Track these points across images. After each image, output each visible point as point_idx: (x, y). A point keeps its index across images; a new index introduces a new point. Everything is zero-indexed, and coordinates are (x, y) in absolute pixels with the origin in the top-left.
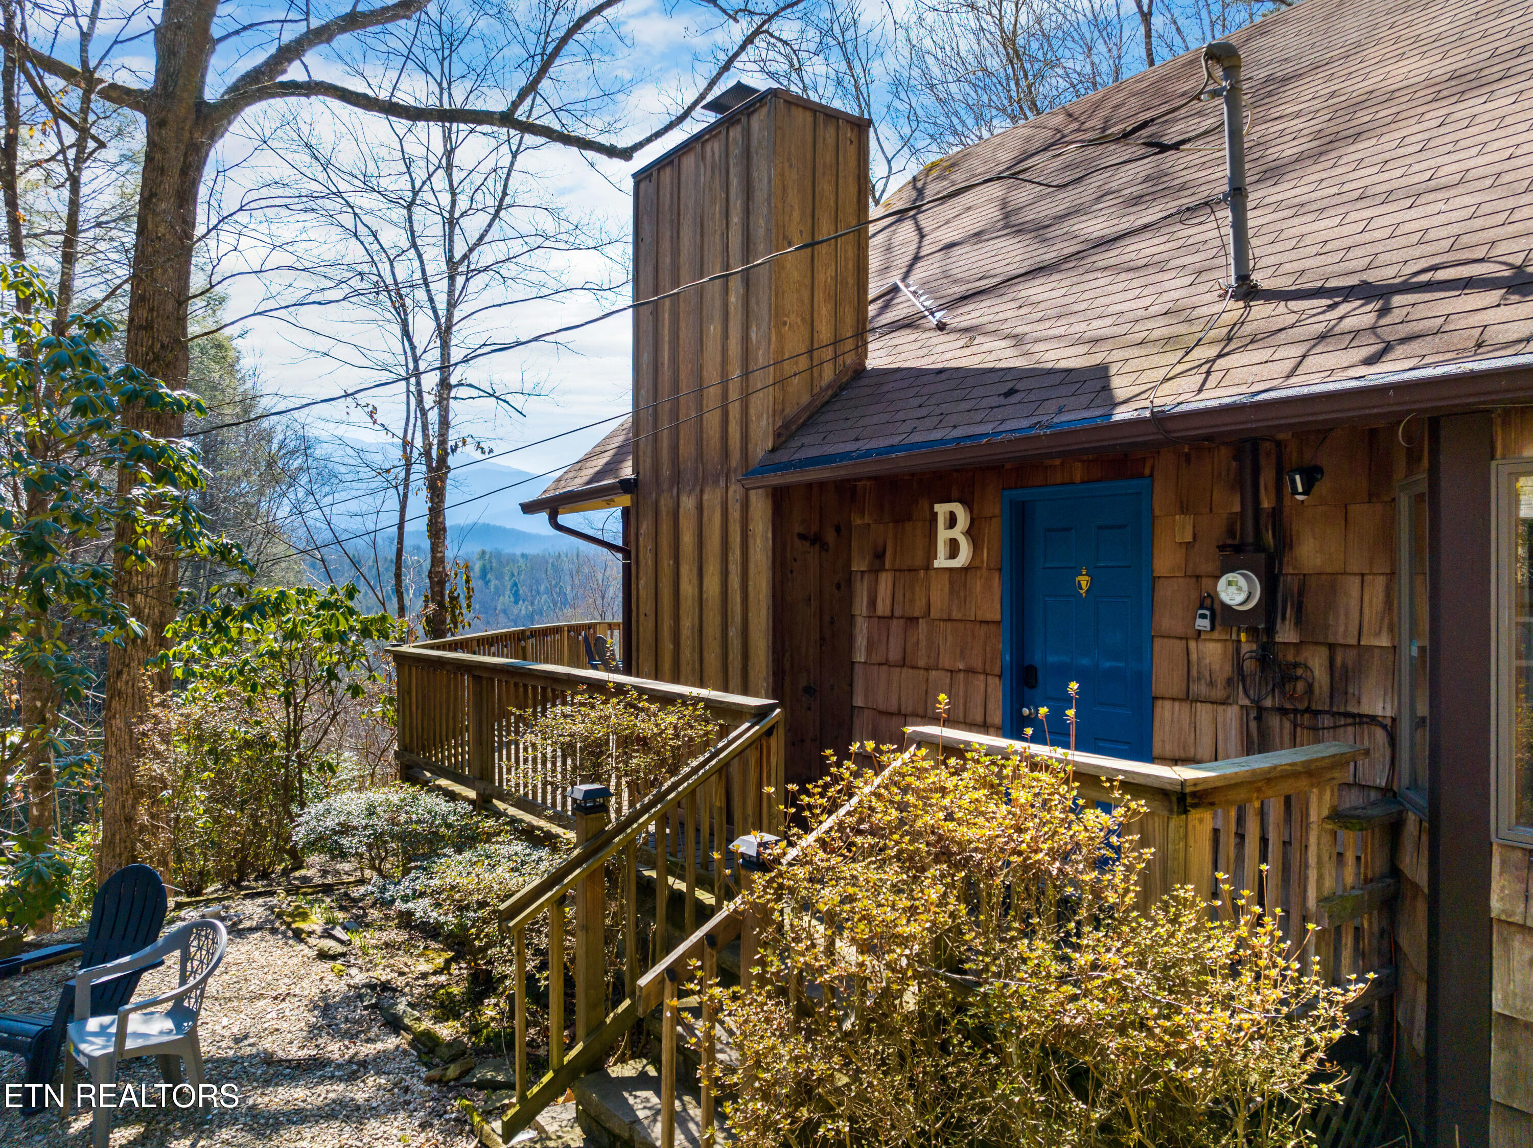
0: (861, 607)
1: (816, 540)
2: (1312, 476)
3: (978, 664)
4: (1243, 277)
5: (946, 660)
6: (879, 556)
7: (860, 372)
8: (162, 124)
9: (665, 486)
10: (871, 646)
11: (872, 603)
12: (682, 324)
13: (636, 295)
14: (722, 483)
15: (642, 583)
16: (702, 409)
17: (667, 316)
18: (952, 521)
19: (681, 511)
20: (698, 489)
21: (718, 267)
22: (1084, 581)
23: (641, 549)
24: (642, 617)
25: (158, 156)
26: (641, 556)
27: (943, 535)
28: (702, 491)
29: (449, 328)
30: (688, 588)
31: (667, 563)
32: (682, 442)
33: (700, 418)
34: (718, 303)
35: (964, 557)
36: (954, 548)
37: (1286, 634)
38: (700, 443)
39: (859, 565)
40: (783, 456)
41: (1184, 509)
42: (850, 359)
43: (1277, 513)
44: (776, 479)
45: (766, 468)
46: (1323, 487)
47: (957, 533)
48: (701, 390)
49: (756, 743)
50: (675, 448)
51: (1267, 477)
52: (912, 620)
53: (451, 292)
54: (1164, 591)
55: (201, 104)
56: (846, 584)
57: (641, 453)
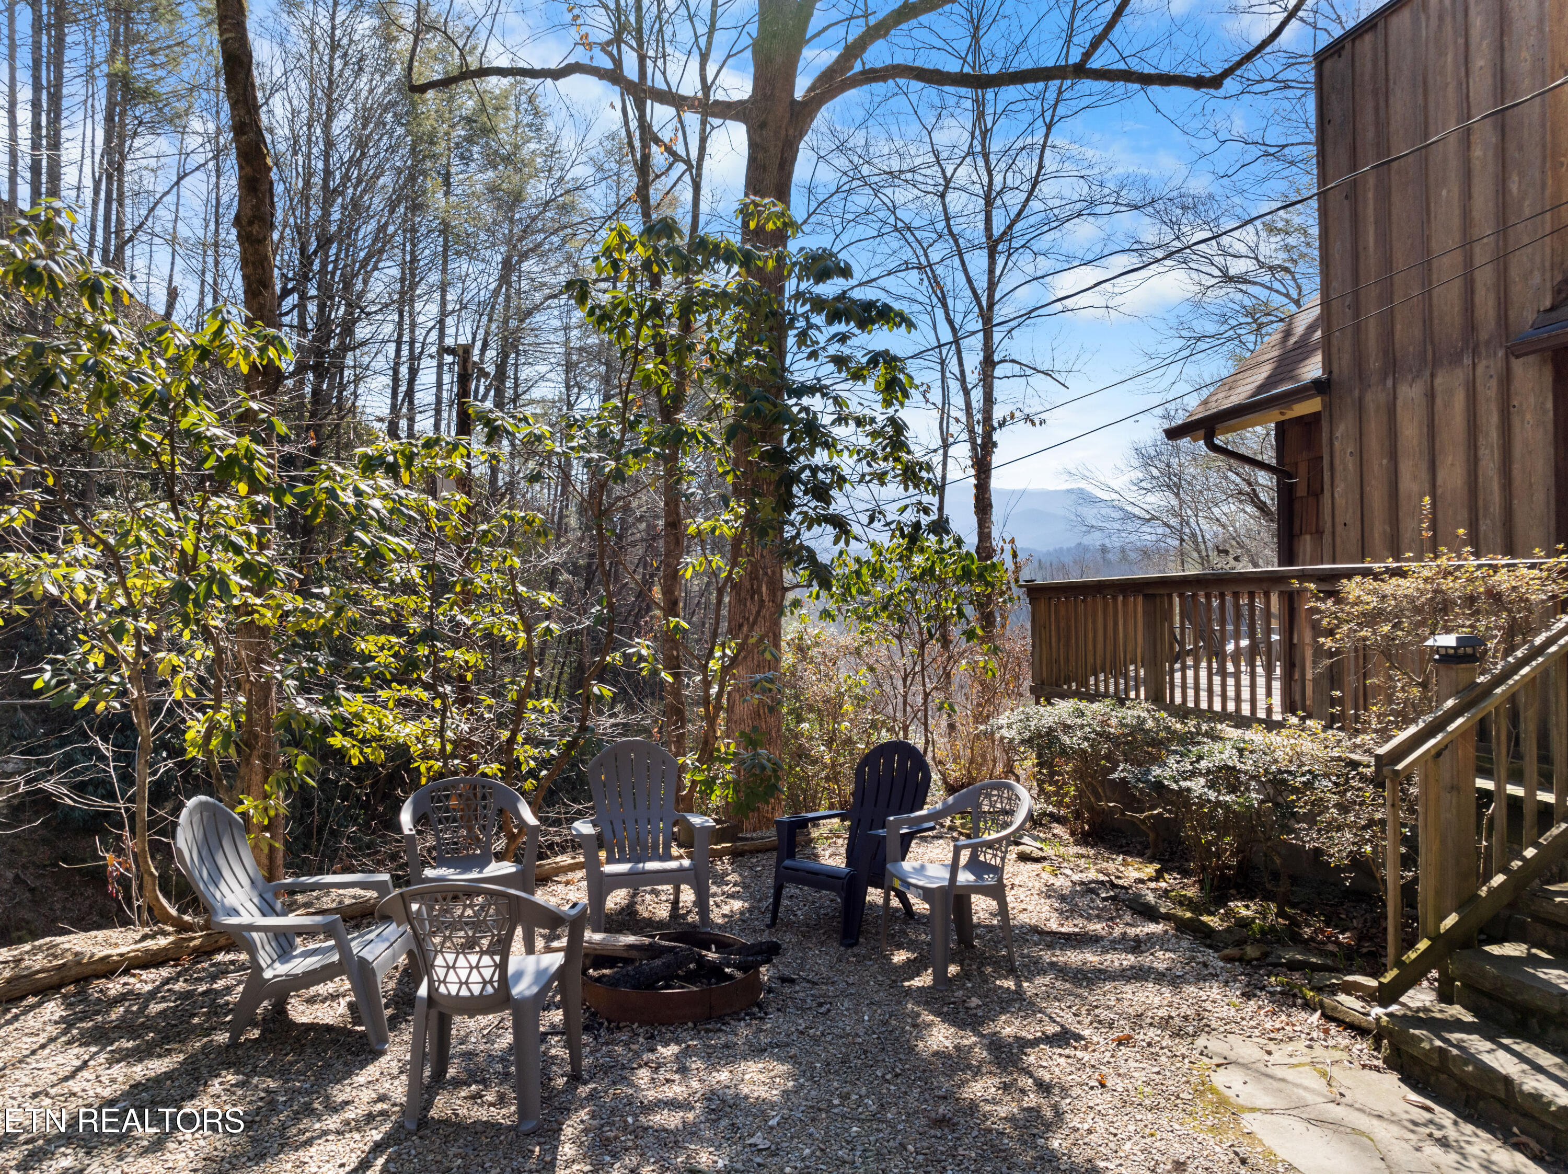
8: (763, 125)
9: (1374, 379)
12: (1396, 198)
13: (1323, 178)
14: (1467, 361)
15: (1340, 489)
16: (1430, 283)
17: (1370, 195)
19: (1399, 403)
20: (1427, 373)
21: (1453, 121)
23: (1337, 454)
24: (1339, 528)
25: (760, 156)
26: (1337, 462)
28: (1432, 376)
29: (991, 305)
32: (1398, 327)
33: (1428, 294)
34: (1454, 164)
38: (1428, 322)
45: (1536, 333)
48: (1429, 262)
50: (1388, 335)
53: (991, 271)
55: (793, 102)
57: (1334, 350)
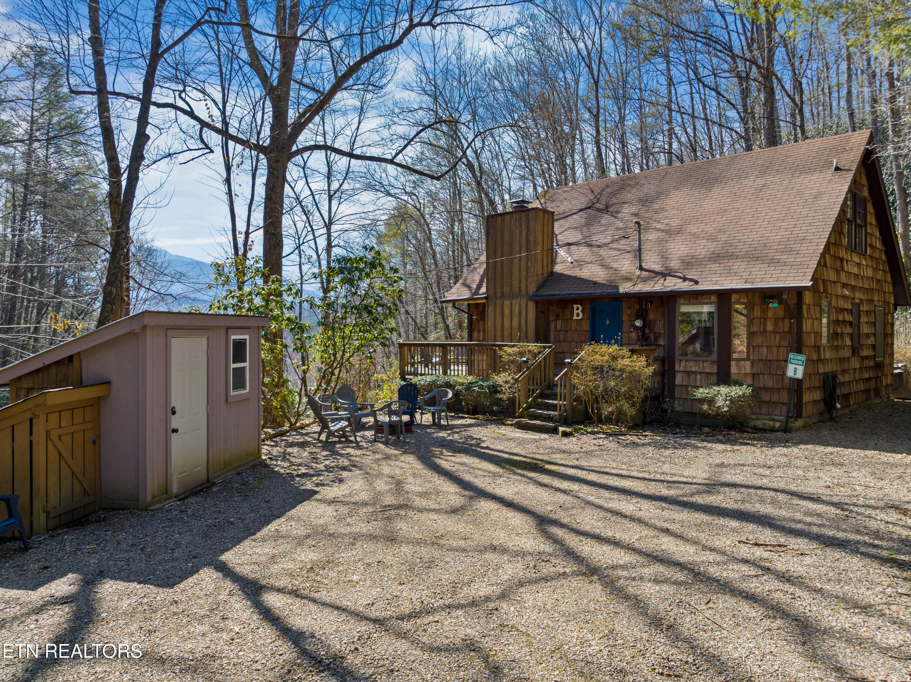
0: (552, 328)
1: (543, 312)
2: (652, 303)
3: (583, 339)
4: (640, 266)
5: (576, 340)
6: (558, 316)
7: (552, 274)
9: (498, 298)
10: (555, 337)
11: (556, 327)
14: (519, 299)
15: (489, 323)
17: (499, 255)
18: (578, 309)
19: (504, 305)
20: (511, 299)
21: (518, 246)
22: (608, 322)
23: (489, 314)
24: (489, 332)
26: (489, 316)
27: (576, 312)
30: (507, 323)
31: (499, 318)
35: (581, 316)
36: (578, 315)
37: (647, 331)
39: (552, 318)
40: (538, 293)
41: (629, 308)
42: (550, 269)
43: (646, 309)
44: (538, 298)
45: (533, 296)
46: (654, 305)
47: (579, 311)
49: (549, 353)
51: (644, 302)
52: (566, 331)
54: (625, 324)
56: (548, 323)
57: (489, 290)
